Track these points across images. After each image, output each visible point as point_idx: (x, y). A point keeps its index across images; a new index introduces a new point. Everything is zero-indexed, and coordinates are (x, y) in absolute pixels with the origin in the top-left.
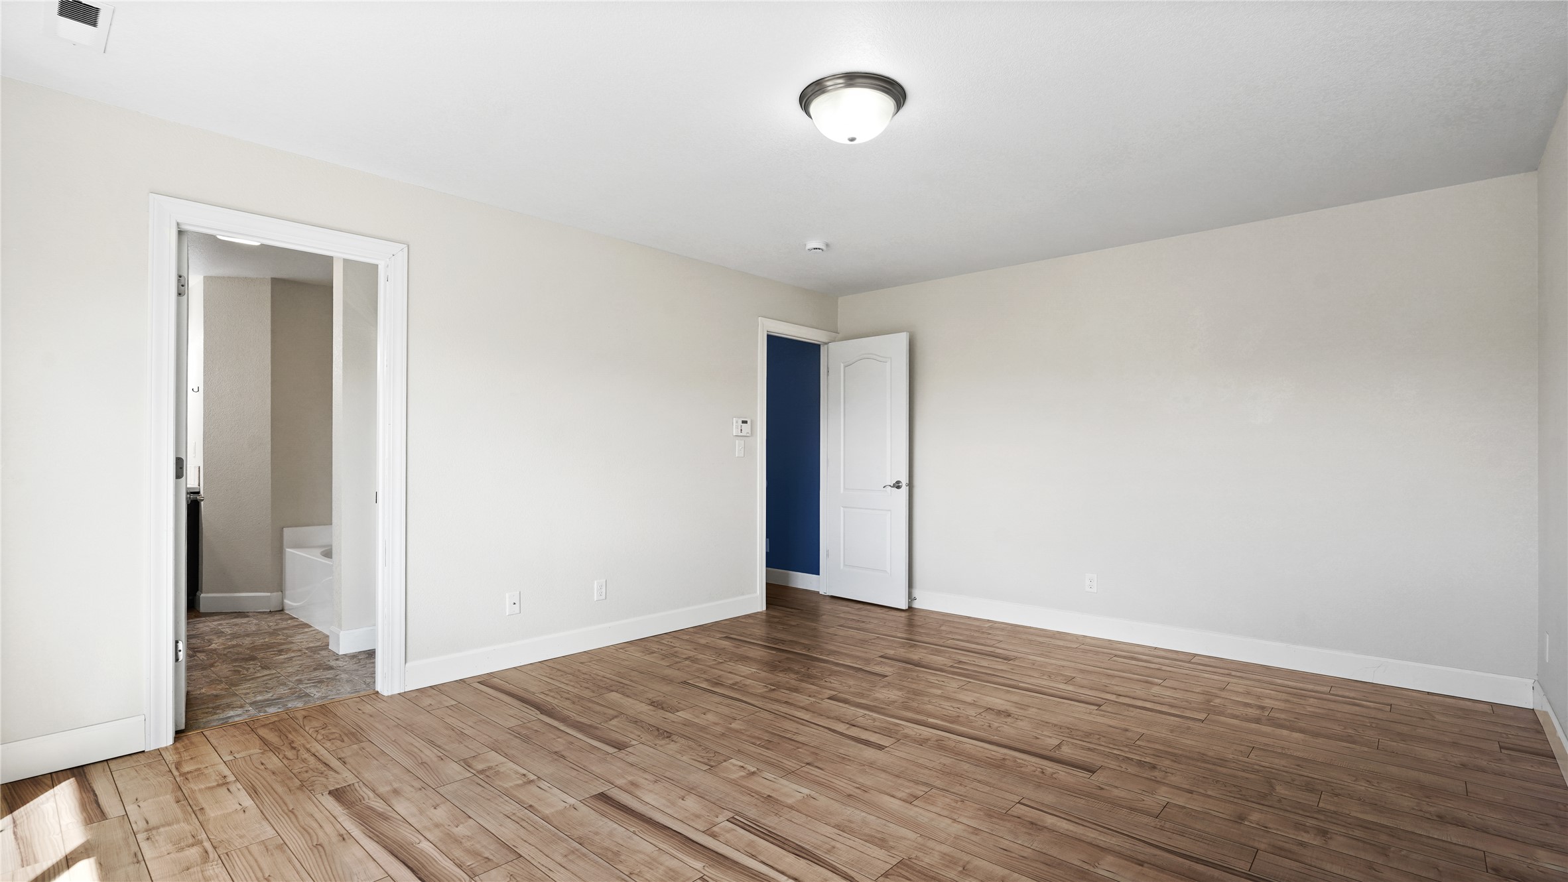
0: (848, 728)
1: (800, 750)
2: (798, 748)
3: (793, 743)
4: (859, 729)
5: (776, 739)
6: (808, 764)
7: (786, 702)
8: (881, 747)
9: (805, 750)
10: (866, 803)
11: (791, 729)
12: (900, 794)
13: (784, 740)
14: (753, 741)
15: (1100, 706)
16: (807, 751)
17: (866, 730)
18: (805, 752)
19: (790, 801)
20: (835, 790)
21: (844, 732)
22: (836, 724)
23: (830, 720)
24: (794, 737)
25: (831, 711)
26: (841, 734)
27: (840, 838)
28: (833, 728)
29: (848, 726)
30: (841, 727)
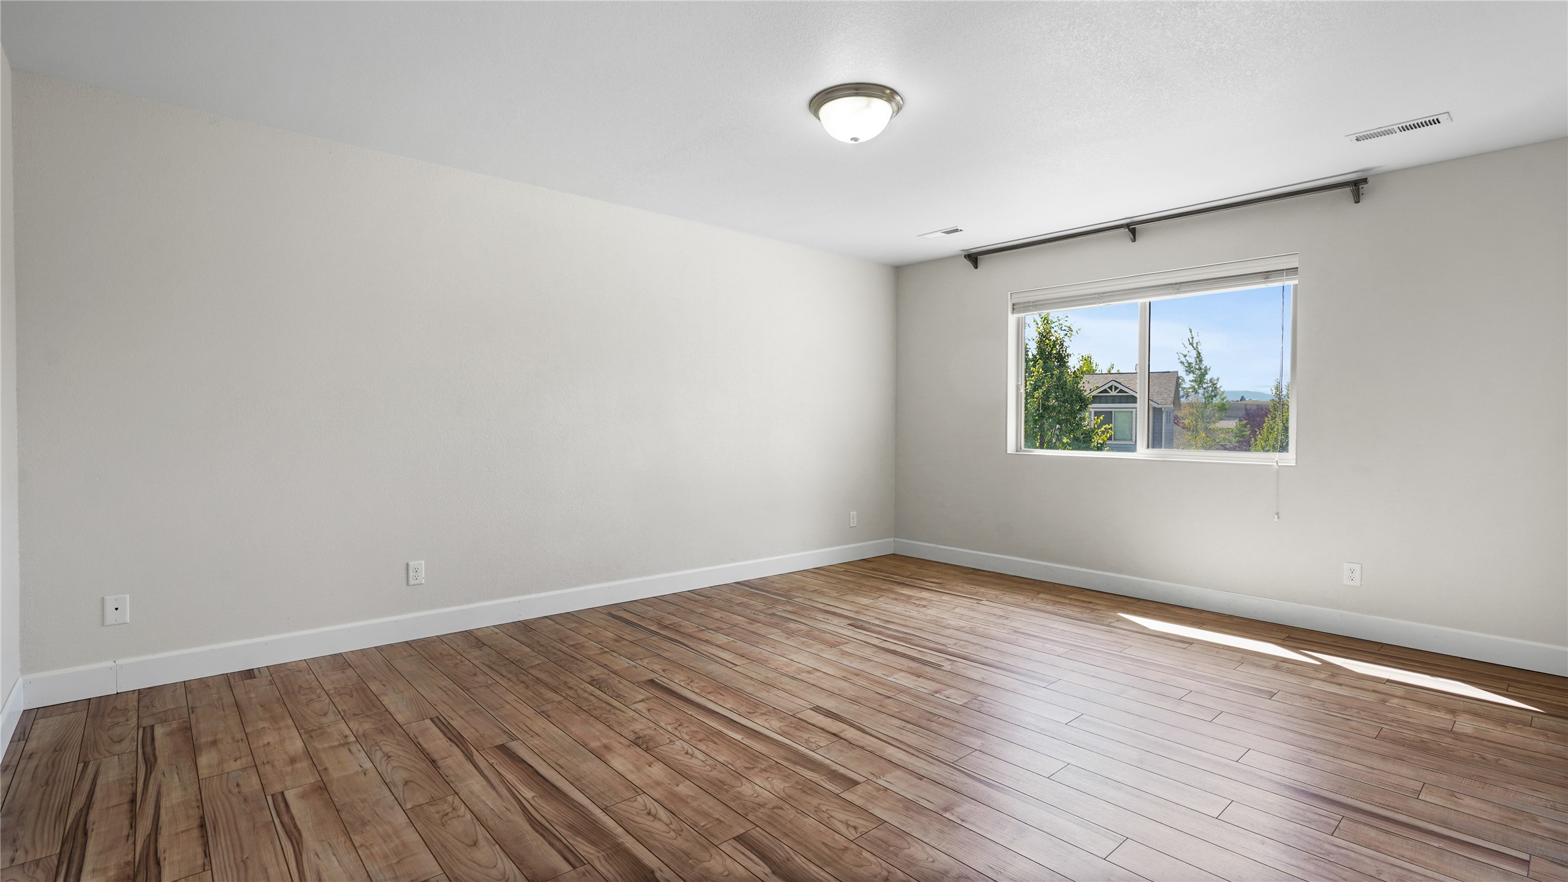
0: (841, 732)
1: (897, 710)
2: (899, 712)
3: (905, 718)
4: (830, 730)
5: (924, 723)
6: (890, 697)
7: (921, 777)
8: (817, 709)
9: (891, 710)
10: (847, 671)
11: (909, 734)
12: (819, 674)
13: (914, 722)
14: (947, 722)
15: (503, 749)
16: (889, 709)
17: (822, 729)
18: (891, 708)
19: (902, 674)
20: (867, 679)
21: (848, 727)
22: (855, 737)
23: (862, 744)
24: (904, 724)
25: (858, 759)
26: (852, 725)
27: (868, 655)
28: (859, 733)
29: (842, 735)
30: (850, 733)
